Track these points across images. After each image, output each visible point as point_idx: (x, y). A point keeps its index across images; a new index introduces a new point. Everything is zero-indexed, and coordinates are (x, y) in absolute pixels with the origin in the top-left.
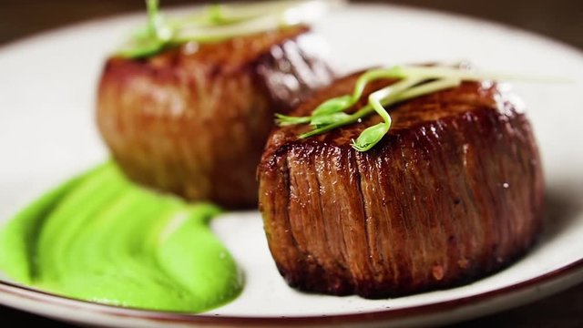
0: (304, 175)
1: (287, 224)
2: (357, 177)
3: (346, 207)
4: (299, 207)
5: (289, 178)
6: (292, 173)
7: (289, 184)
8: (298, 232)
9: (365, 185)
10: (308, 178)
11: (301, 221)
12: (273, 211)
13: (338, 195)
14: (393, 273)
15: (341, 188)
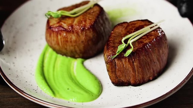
0: (120, 63)
1: (116, 74)
2: (133, 62)
3: (131, 69)
4: (119, 70)
5: (115, 64)
6: (116, 63)
7: (116, 65)
8: (118, 76)
9: (135, 64)
10: (121, 64)
11: (119, 73)
12: (112, 72)
13: (128, 67)
14: (141, 81)
15: (129, 65)
